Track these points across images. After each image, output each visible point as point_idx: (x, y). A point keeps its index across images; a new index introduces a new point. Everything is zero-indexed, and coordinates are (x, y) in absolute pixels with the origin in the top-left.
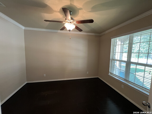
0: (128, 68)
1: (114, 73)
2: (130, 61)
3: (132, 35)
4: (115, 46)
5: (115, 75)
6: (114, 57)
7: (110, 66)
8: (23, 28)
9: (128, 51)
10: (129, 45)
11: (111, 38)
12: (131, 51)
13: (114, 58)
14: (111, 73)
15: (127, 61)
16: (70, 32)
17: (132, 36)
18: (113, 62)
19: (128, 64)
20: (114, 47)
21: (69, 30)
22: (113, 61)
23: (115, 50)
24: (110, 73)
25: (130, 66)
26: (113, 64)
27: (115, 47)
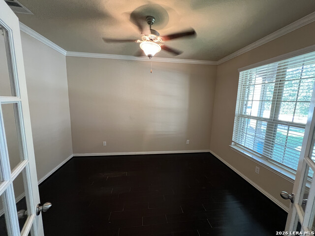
0: (271, 133)
1: (242, 145)
2: (277, 118)
3: (285, 63)
4: (247, 86)
5: (243, 148)
6: (244, 111)
7: (234, 129)
8: (64, 53)
9: (273, 98)
10: (276, 84)
11: (238, 69)
12: (281, 98)
13: (245, 113)
14: (236, 144)
15: (269, 119)
16: (152, 59)
17: (284, 66)
18: (242, 121)
19: (272, 125)
20: (245, 90)
21: (150, 56)
22: (242, 119)
23: (246, 96)
24: (233, 143)
25: (276, 129)
26: (241, 125)
27: (247, 89)
